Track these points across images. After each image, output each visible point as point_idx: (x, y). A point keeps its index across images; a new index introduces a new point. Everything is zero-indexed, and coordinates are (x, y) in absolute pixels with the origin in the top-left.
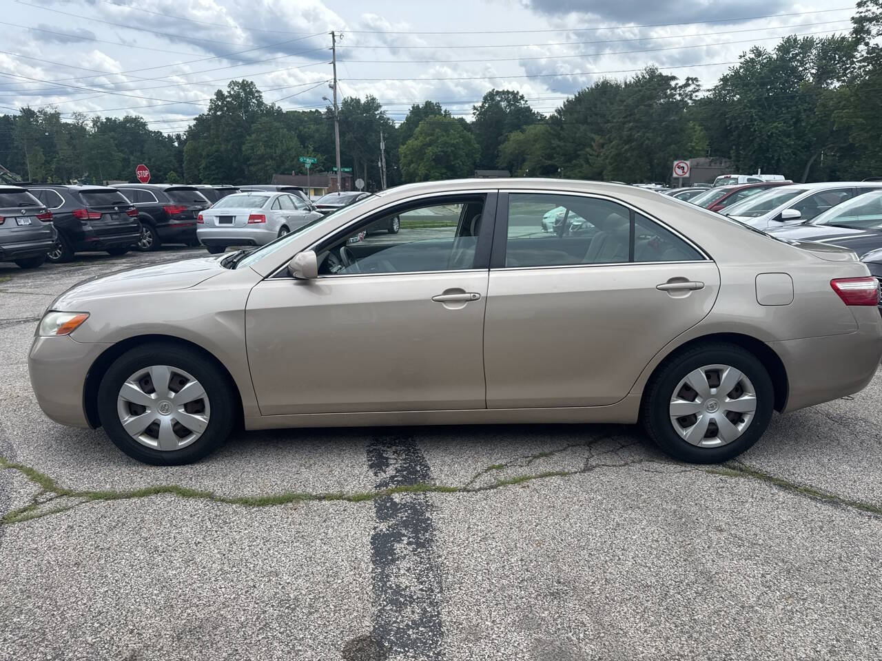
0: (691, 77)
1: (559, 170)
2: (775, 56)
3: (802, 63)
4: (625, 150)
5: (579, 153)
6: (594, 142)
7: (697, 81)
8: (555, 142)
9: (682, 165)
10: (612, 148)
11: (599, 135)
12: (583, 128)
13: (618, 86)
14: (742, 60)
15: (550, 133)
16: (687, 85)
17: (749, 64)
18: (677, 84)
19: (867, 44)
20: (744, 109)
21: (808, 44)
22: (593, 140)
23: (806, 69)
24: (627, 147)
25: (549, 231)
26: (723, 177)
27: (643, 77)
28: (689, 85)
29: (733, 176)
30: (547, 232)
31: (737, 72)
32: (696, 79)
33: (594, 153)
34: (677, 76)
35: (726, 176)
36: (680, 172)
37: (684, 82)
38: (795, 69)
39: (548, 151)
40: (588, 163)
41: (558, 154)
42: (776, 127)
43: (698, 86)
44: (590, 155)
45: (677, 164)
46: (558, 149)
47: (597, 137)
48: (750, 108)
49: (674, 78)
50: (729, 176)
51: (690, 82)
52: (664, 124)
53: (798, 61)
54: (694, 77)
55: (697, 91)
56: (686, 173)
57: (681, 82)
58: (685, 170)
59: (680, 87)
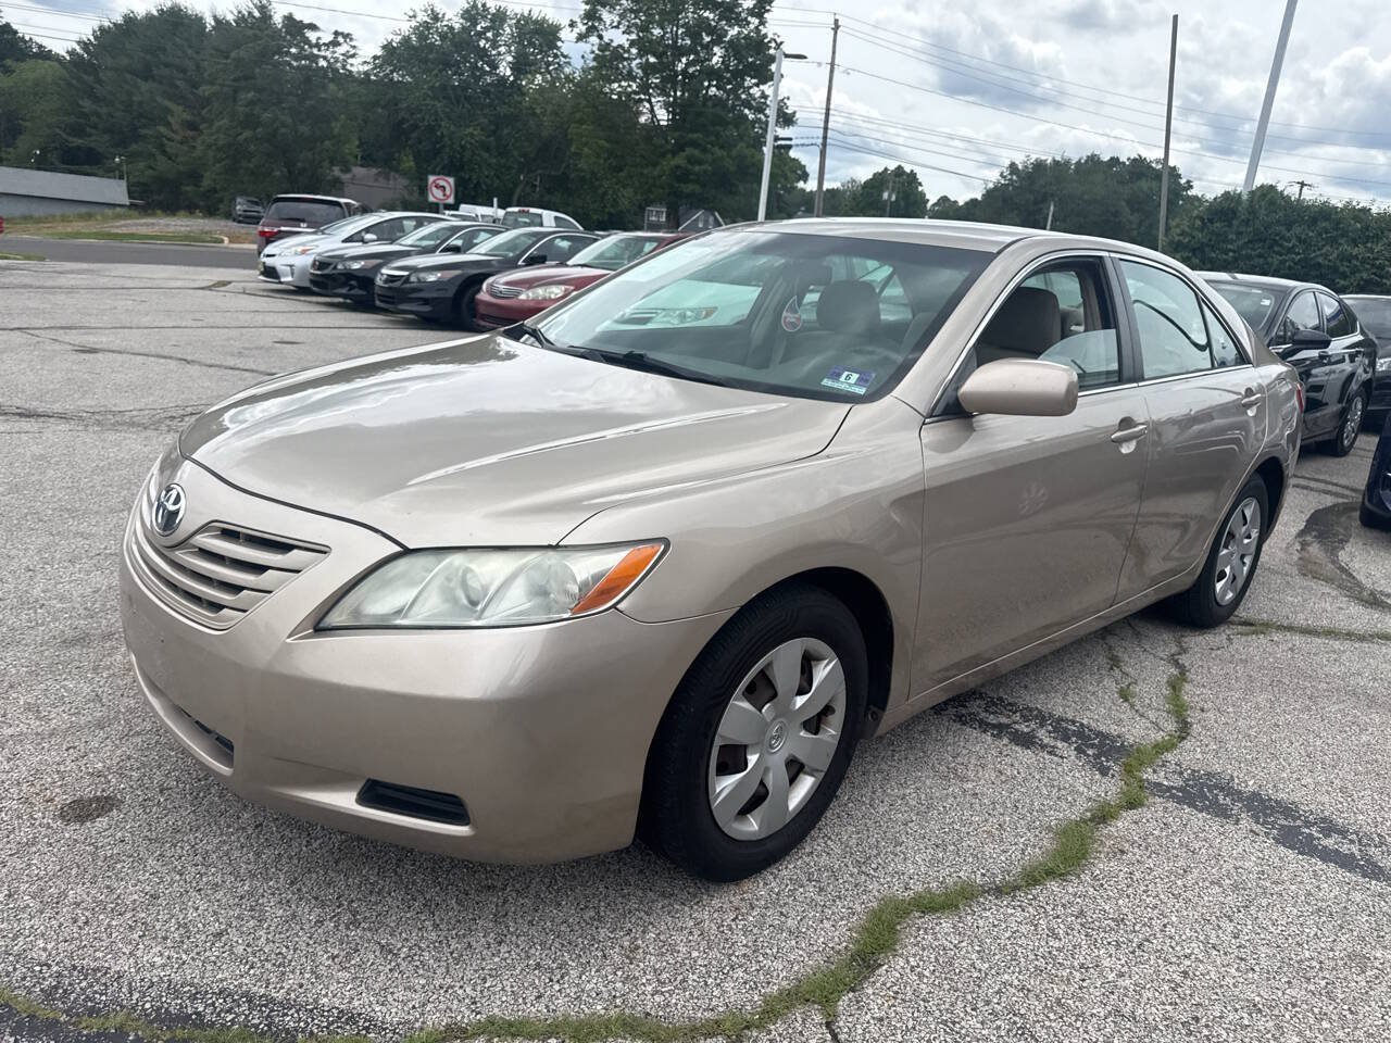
0: (340, 30)
1: (117, 160)
2: (457, 26)
3: (495, 45)
4: (246, 139)
5: (143, 132)
6: (173, 116)
7: (351, 40)
8: (87, 105)
9: (442, 183)
10: (218, 131)
11: (179, 104)
12: (145, 86)
13: (199, 20)
14: (414, 24)
15: (70, 85)
16: (335, 43)
17: (423, 30)
18: (319, 38)
20: (425, 100)
21: (500, 17)
22: (168, 111)
23: (499, 54)
24: (247, 134)
25: (282, 280)
26: (516, 209)
27: (250, 13)
28: (339, 44)
29: (533, 210)
30: (281, 283)
31: (406, 40)
32: (347, 36)
33: (175, 136)
34: (318, 25)
35: (521, 208)
36: (438, 193)
37: (330, 38)
38: (482, 54)
39: (72, 119)
40: (164, 152)
41: (95, 128)
42: (472, 135)
43: (354, 47)
44: (169, 140)
45: (434, 182)
46: (94, 119)
47: (177, 109)
48: (433, 99)
49: (313, 27)
50: (526, 209)
51: (341, 39)
52: (308, 102)
53: (487, 39)
54: (346, 32)
55: (353, 56)
56: (448, 197)
57: (327, 38)
58: (448, 192)
59: (325, 44)
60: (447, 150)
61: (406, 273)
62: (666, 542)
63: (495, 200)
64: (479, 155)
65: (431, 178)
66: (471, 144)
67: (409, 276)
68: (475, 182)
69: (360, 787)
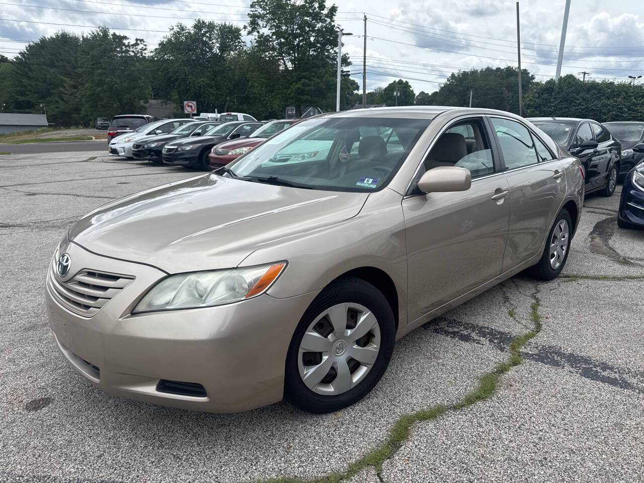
0: (138, 38)
1: (41, 105)
2: (192, 32)
3: (210, 39)
4: (99, 92)
5: (52, 91)
6: (66, 83)
7: (144, 42)
8: (26, 81)
9: (190, 104)
10: (86, 89)
11: (68, 78)
12: (52, 70)
13: (76, 39)
14: (172, 32)
15: (17, 73)
16: (137, 44)
17: (177, 35)
18: (129, 43)
19: (258, 32)
20: (180, 67)
21: (211, 26)
22: (63, 81)
23: (213, 43)
24: (99, 89)
25: (120, 154)
26: (225, 114)
27: (98, 34)
28: (138, 44)
29: (233, 113)
30: (119, 156)
31: (170, 40)
32: (141, 40)
33: (68, 92)
34: (128, 37)
35: (228, 113)
36: (189, 109)
37: (135, 42)
38: (205, 43)
39: (19, 88)
40: (63, 100)
41: (30, 91)
42: (203, 81)
43: (145, 45)
44: (64, 94)
45: (187, 104)
46: (29, 87)
47: (67, 80)
48: (184, 66)
49: (125, 38)
50: (230, 113)
51: (139, 42)
52: (126, 72)
53: (207, 37)
54: (141, 38)
55: (145, 49)
56: (194, 110)
57: (133, 42)
58: (193, 108)
59: (132, 45)
60: (193, 89)
61: (176, 147)
62: (286, 261)
63: (216, 110)
64: (207, 90)
65: (185, 103)
66: (203, 85)
67: (177, 148)
68: (207, 102)
69: (157, 383)
